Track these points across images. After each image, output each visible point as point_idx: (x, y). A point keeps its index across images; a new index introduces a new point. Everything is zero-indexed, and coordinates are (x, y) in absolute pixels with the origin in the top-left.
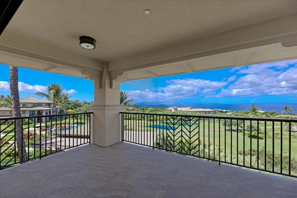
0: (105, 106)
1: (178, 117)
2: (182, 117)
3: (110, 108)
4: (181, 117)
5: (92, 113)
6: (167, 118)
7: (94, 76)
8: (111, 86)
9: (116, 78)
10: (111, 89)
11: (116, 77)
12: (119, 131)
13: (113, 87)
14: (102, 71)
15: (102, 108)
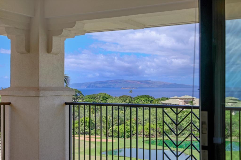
0: (38, 89)
1: (184, 110)
2: (191, 110)
3: (48, 93)
4: (189, 110)
5: (9, 104)
6: (164, 111)
7: (16, 28)
8: (49, 49)
9: (61, 33)
10: (49, 55)
11: (62, 31)
12: (64, 142)
13: (54, 50)
14: (30, 18)
15: (32, 93)
